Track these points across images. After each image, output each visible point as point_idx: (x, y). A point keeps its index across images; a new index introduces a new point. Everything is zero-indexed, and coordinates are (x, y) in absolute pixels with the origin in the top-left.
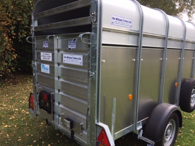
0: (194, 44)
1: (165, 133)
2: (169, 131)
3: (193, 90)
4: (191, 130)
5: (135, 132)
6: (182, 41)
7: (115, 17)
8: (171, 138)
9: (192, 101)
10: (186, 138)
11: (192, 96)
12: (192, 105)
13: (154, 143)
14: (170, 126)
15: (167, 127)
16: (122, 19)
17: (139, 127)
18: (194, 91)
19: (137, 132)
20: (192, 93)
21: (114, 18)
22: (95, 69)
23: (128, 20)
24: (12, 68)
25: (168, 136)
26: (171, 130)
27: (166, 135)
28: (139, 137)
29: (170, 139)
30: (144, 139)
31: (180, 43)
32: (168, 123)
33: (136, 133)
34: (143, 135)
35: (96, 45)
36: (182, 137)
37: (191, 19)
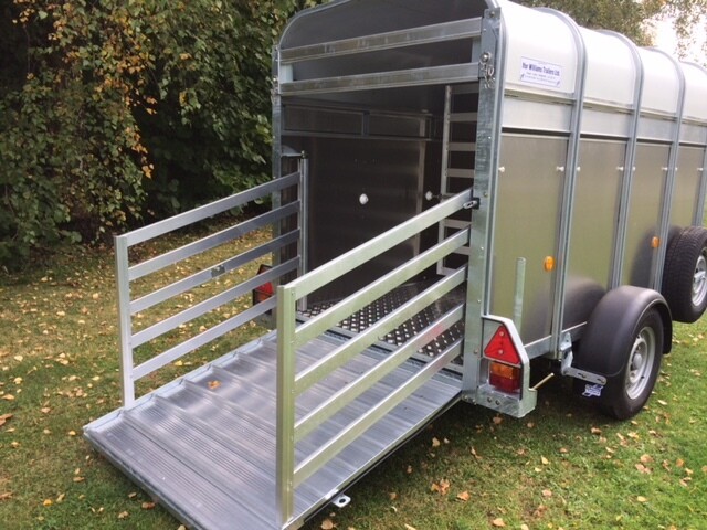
0: (703, 129)
1: (630, 362)
2: (638, 357)
3: (700, 258)
4: (692, 370)
5: (555, 357)
6: (674, 120)
7: (528, 63)
8: (642, 377)
9: (696, 289)
10: (680, 387)
11: (697, 276)
12: (697, 301)
13: (604, 380)
14: (641, 344)
15: (636, 345)
16: (541, 66)
17: (565, 345)
18: (701, 261)
19: (561, 356)
20: (697, 267)
21: (525, 66)
22: (487, 188)
23: (552, 68)
24: (132, 209)
25: (635, 372)
26: (642, 356)
27: (632, 369)
28: (563, 369)
29: (640, 381)
30: (578, 373)
31: (669, 124)
32: (636, 336)
33: (557, 360)
34: (574, 365)
35: (490, 130)
36: (669, 384)
37: (685, 41)
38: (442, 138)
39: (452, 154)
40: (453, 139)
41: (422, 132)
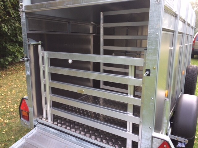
13: (187, 141)
38: (100, 34)
39: (104, 40)
40: (105, 34)
41: (91, 31)
